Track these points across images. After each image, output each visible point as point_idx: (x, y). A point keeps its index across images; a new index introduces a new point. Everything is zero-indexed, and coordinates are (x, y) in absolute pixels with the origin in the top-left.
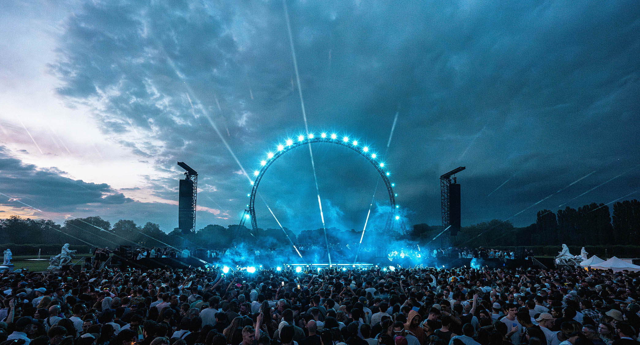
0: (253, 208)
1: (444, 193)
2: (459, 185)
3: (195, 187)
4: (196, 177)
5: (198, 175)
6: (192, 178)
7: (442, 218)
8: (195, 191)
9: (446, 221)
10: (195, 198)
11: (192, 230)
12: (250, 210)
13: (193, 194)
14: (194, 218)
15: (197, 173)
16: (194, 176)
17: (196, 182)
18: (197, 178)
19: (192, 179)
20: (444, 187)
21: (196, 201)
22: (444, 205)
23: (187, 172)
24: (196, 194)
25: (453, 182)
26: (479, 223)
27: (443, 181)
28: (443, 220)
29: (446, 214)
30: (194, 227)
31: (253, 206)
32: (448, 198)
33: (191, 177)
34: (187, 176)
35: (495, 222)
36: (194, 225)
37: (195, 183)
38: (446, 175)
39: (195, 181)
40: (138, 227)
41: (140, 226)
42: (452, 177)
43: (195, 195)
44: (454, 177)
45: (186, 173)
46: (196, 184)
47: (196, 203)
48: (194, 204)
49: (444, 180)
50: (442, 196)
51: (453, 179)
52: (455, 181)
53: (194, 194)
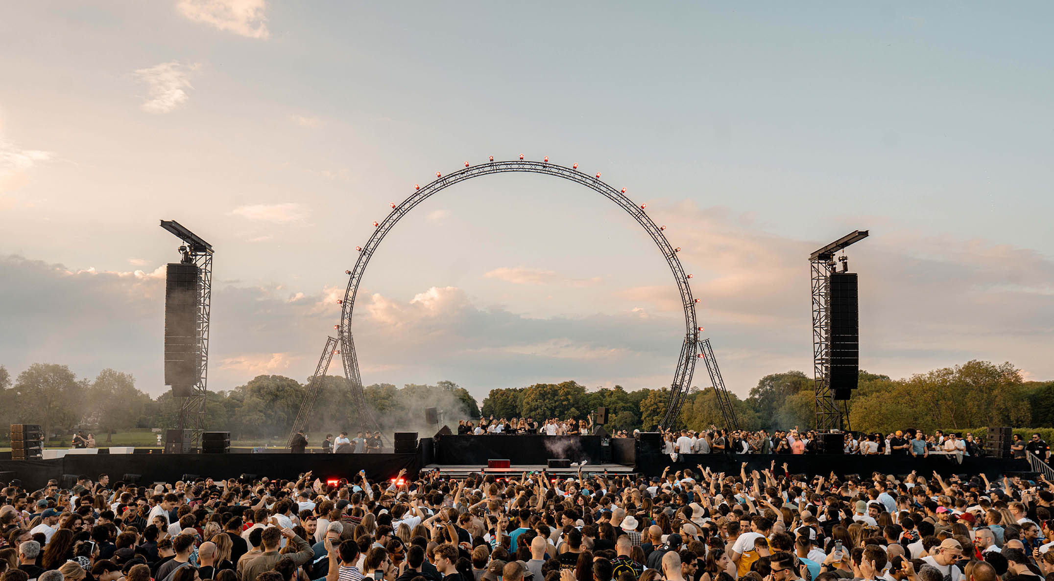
0: (350, 332)
1: (820, 295)
2: (854, 277)
3: (207, 282)
4: (208, 257)
5: (213, 252)
6: (200, 261)
7: (815, 357)
8: (207, 291)
9: (822, 364)
10: (207, 308)
11: (199, 388)
12: (342, 339)
13: (202, 299)
14: (205, 359)
15: (212, 248)
16: (203, 255)
17: (209, 268)
18: (211, 259)
19: (199, 264)
20: (818, 280)
21: (208, 315)
22: (818, 324)
23: (186, 244)
24: (209, 298)
25: (839, 268)
26: (935, 371)
27: (816, 265)
28: (817, 362)
29: (823, 346)
30: (203, 381)
31: (349, 329)
32: (826, 308)
33: (198, 257)
34: (186, 254)
35: (973, 369)
36: (203, 375)
37: (206, 273)
38: (823, 251)
39: (206, 266)
40: (80, 382)
41: (85, 379)
42: (838, 254)
43: (207, 302)
44: (843, 257)
45: (182, 249)
46: (209, 274)
47: (208, 320)
48: (205, 324)
49: (819, 263)
50: (813, 303)
51: (840, 261)
52: (845, 265)
53: (204, 300)
